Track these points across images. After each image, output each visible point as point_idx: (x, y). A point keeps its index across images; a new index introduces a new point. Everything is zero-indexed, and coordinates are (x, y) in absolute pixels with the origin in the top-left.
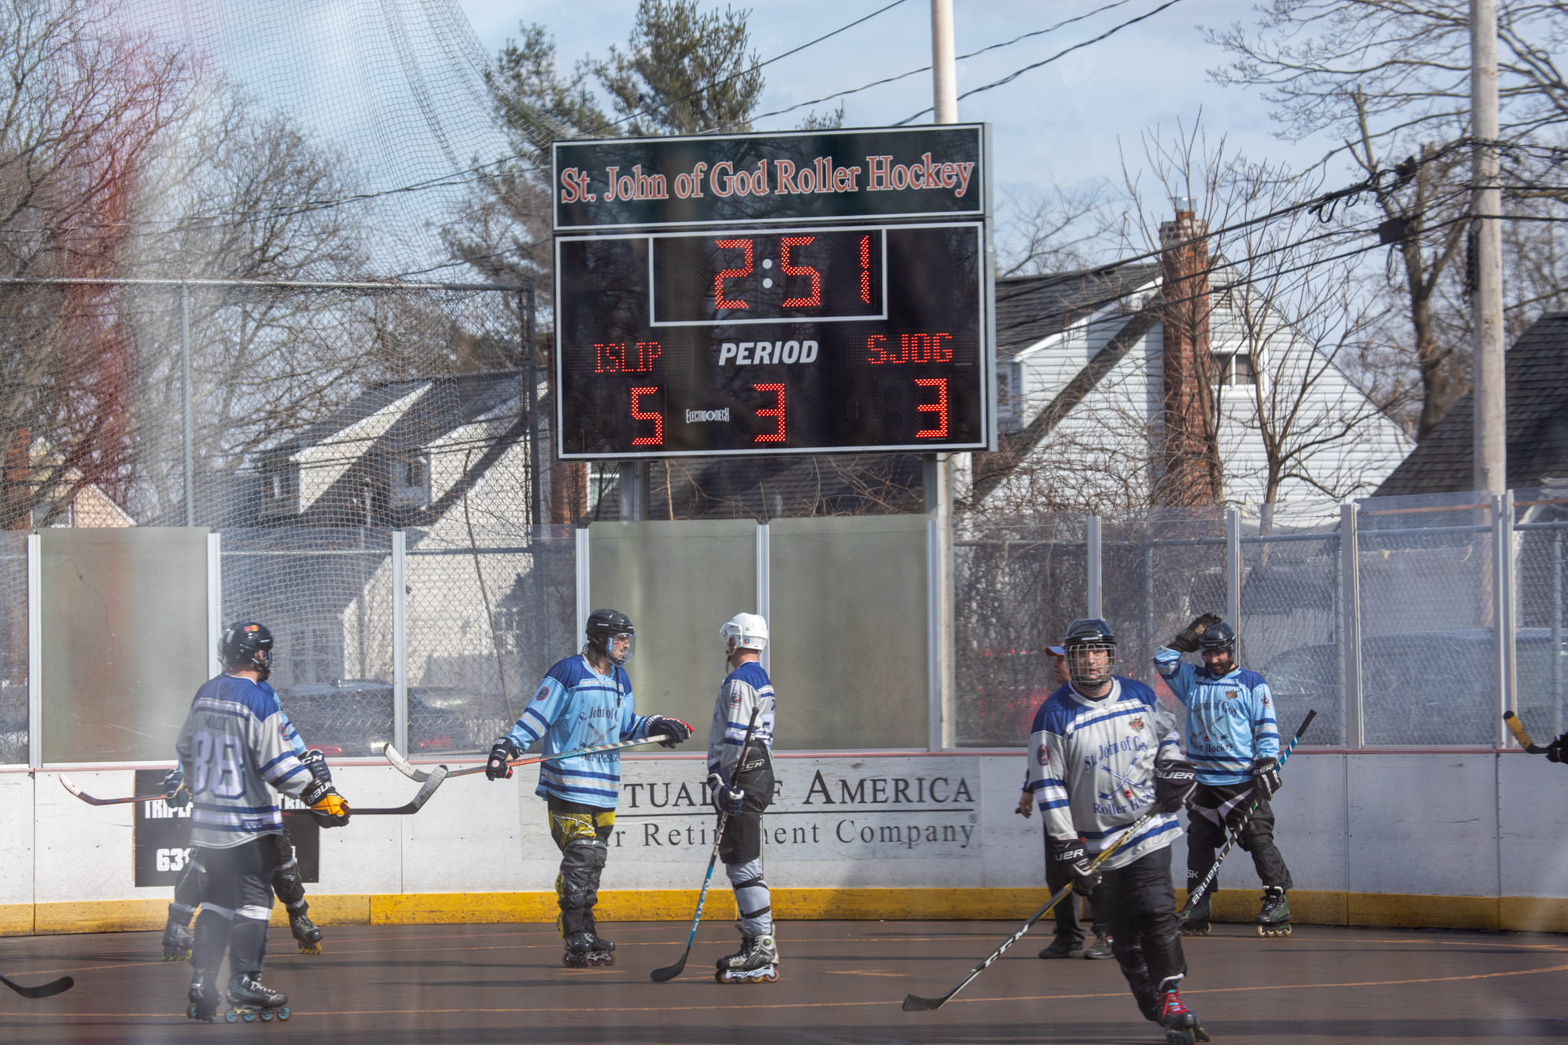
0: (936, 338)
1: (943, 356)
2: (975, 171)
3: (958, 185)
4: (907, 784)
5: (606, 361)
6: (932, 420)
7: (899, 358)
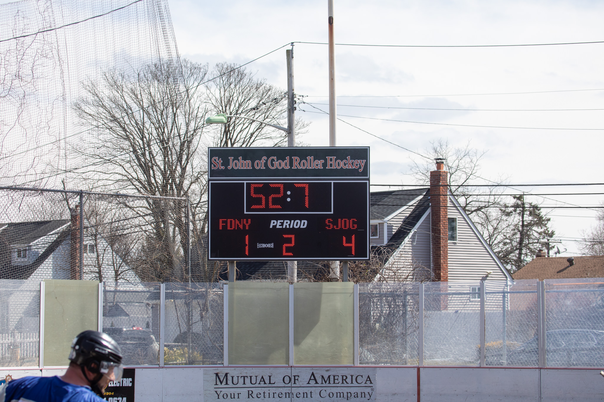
0: (351, 221)
1: (353, 227)
2: (366, 163)
3: (360, 168)
4: (347, 377)
6: (349, 249)
7: (337, 227)
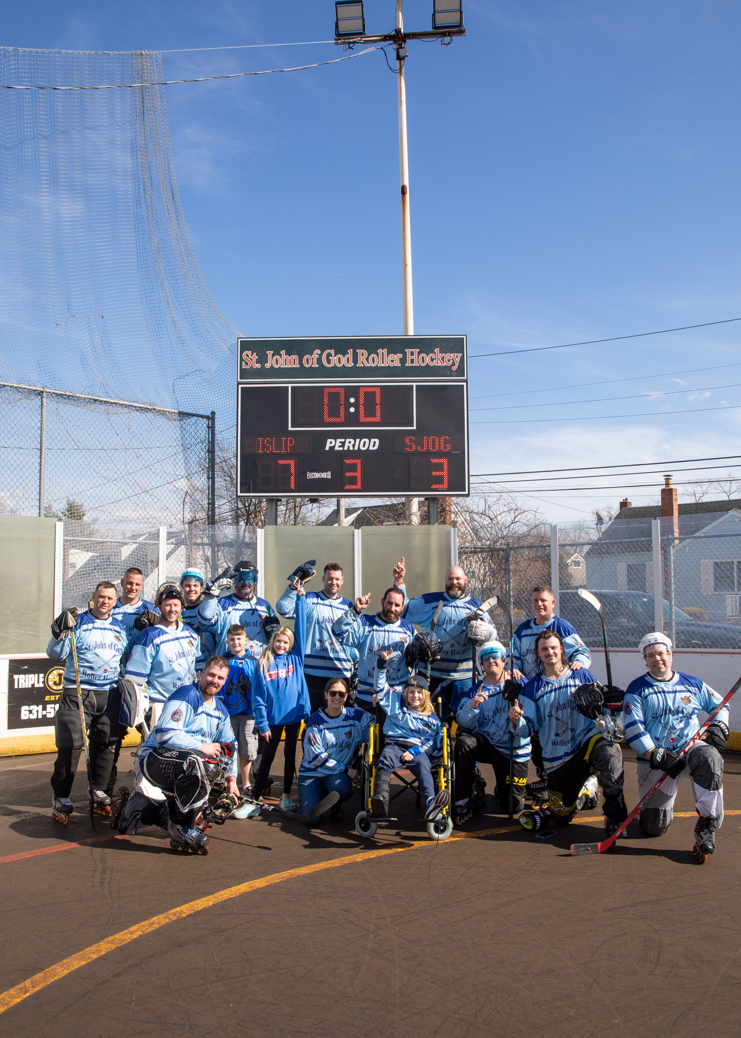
0: (442, 439)
1: (445, 448)
2: (462, 358)
3: (454, 364)
5: (264, 447)
6: (440, 480)
7: (422, 448)
